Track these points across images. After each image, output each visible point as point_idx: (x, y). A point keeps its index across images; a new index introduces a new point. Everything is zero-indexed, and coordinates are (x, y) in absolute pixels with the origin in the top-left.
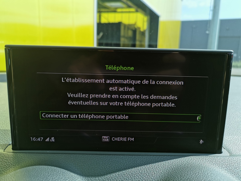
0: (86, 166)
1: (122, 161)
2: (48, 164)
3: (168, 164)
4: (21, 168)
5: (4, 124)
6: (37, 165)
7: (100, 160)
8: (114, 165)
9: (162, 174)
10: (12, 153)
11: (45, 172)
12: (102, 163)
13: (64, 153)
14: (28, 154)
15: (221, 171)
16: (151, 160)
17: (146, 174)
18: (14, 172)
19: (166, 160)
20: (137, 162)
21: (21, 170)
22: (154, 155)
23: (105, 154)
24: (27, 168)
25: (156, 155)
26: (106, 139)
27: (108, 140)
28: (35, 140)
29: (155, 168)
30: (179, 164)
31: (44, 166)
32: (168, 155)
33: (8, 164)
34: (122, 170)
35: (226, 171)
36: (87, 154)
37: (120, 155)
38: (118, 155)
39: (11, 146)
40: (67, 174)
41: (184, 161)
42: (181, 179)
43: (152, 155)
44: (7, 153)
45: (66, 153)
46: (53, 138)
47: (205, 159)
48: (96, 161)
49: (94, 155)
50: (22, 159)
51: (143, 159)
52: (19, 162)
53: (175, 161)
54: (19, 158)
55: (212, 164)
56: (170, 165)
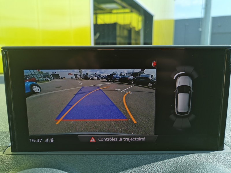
0: (85, 167)
1: (122, 161)
2: (47, 166)
3: (169, 162)
4: (20, 171)
5: (4, 125)
6: (36, 168)
7: (100, 160)
8: (114, 166)
10: (11, 155)
12: (102, 163)
13: (64, 154)
14: (27, 156)
15: (224, 169)
16: (152, 159)
19: (167, 159)
20: (137, 162)
22: (155, 154)
23: (105, 154)
24: (26, 170)
25: (157, 154)
28: (34, 141)
29: (156, 167)
30: (181, 162)
31: (43, 168)
32: (170, 154)
33: (8, 167)
34: (123, 170)
35: (229, 168)
36: (87, 154)
37: (120, 154)
38: (118, 154)
39: (10, 148)
41: (185, 159)
43: (153, 154)
44: (7, 155)
45: (66, 154)
46: (52, 139)
47: (207, 156)
48: (96, 161)
49: (94, 156)
50: (21, 161)
51: (144, 158)
52: (18, 164)
53: (176, 160)
54: (18, 160)
55: (215, 161)
56: (172, 163)
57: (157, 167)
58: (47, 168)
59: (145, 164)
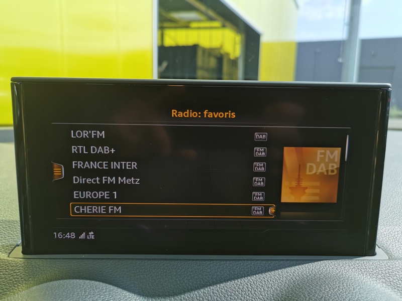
0: (148, 279)
1: (209, 270)
2: (85, 277)
3: (286, 274)
4: (39, 284)
6: (65, 279)
7: (172, 269)
8: (195, 278)
9: (277, 290)
10: (22, 259)
11: (79, 290)
12: (175, 273)
13: (112, 259)
14: (49, 260)
15: (376, 284)
16: (258, 268)
17: (251, 292)
18: (26, 290)
19: (283, 268)
20: (234, 272)
21: (38, 287)
22: (262, 260)
23: (181, 260)
24: (48, 283)
25: (265, 260)
28: (60, 236)
30: (305, 274)
31: (77, 280)
32: (287, 260)
33: (16, 278)
34: (210, 285)
35: (384, 284)
36: (150, 259)
37: (205, 260)
38: (202, 260)
39: (20, 248)
40: (117, 293)
41: (313, 269)
42: (309, 298)
43: (259, 260)
44: (16, 260)
45: (114, 259)
46: (92, 233)
47: (347, 264)
48: (165, 271)
49: (162, 261)
50: (40, 269)
51: (245, 266)
52: (35, 273)
53: (298, 270)
54: (34, 267)
55: (360, 273)
56: (290, 275)
57: (266, 280)
58: (83, 279)
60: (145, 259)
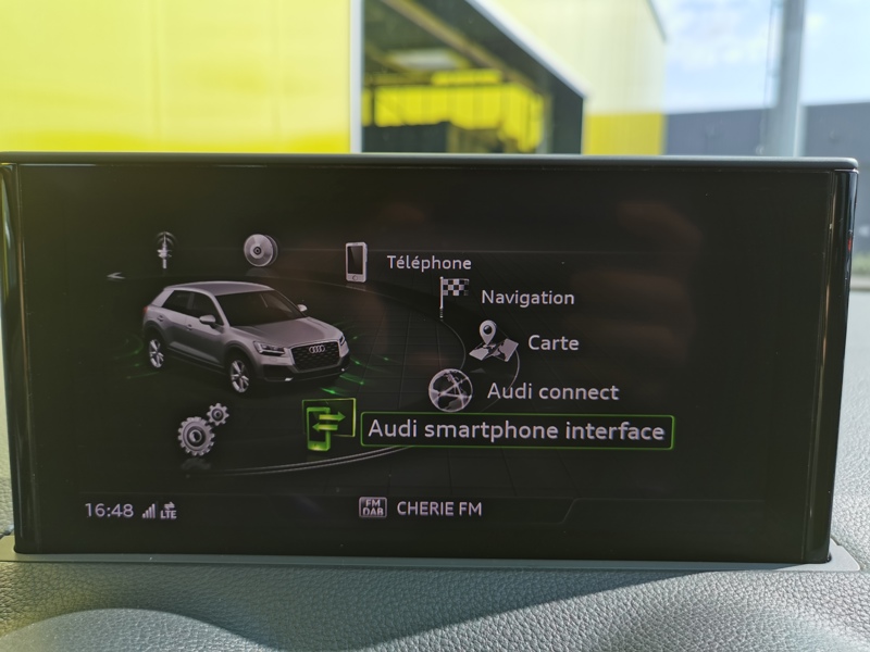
0: (293, 611)
1: (435, 592)
2: (147, 605)
3: (616, 602)
4: (44, 619)
6: (103, 608)
7: (350, 589)
8: (402, 609)
9: (593, 640)
10: (11, 564)
11: (129, 633)
12: (356, 599)
13: (213, 565)
14: (73, 566)
15: (828, 628)
17: (531, 643)
18: (14, 633)
19: (609, 588)
20: (493, 596)
21: (39, 625)
22: (561, 570)
23: (372, 568)
24: (63, 617)
25: (568, 570)
26: (376, 508)
27: (380, 511)
28: (100, 512)
29: (564, 618)
30: (660, 603)
31: (130, 611)
32: (619, 571)
34: (437, 626)
35: (848, 628)
36: (301, 567)
37: (428, 569)
38: (421, 569)
39: (11, 539)
40: (219, 641)
41: (679, 592)
43: (554, 570)
45: (220, 565)
46: (172, 505)
47: (762, 582)
48: (333, 592)
49: (328, 571)
50: (50, 585)
51: (520, 584)
52: (38, 595)
53: (644, 593)
54: (36, 580)
55: (792, 601)
56: (626, 605)
57: (567, 617)
58: (144, 608)
59: (522, 603)
60: (289, 566)
